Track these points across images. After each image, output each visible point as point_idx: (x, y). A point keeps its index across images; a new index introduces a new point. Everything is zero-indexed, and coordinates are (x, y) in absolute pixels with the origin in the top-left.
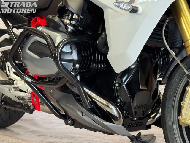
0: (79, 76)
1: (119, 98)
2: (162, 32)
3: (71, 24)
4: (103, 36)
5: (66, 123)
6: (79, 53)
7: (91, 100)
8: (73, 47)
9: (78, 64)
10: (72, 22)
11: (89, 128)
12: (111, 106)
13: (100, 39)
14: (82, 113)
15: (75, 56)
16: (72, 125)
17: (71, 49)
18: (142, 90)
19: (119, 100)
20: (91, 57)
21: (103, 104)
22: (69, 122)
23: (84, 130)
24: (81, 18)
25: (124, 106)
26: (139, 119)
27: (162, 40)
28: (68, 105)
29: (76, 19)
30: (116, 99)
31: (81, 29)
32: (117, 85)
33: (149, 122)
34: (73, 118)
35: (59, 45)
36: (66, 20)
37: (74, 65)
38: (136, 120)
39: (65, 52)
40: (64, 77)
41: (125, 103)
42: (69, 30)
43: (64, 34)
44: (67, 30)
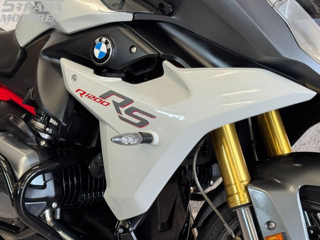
6: (57, 185)
8: (49, 175)
10: (47, 129)
13: (93, 163)
17: (44, 180)
24: (62, 126)
35: (26, 177)
36: (38, 123)
42: (43, 143)
43: (34, 152)
44: (38, 143)
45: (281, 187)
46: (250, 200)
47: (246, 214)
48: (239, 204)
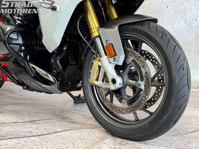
0: (29, 56)
1: (54, 70)
2: (77, 25)
3: (18, 20)
4: (39, 27)
5: (24, 89)
6: (23, 39)
7: (35, 72)
8: (19, 35)
9: (23, 46)
10: (19, 18)
11: (38, 91)
12: (49, 76)
13: (37, 29)
14: (30, 80)
15: (20, 41)
16: (27, 90)
17: (17, 37)
18: (71, 65)
19: (54, 71)
20: (34, 42)
21: (44, 74)
22: (25, 87)
23: (35, 92)
25: (59, 75)
26: (72, 83)
27: (77, 29)
28: (21, 75)
29: (21, 16)
30: (53, 70)
31: (26, 23)
32: (53, 61)
33: (79, 85)
34: (27, 85)
35: (7, 33)
36: (15, 17)
37: (20, 48)
38: (70, 84)
39: (13, 38)
40: (12, 56)
41: (60, 73)
42: (17, 23)
43: (13, 26)
44: (15, 23)
45: (112, 27)
46: (99, 34)
47: (98, 40)
48: (95, 36)
